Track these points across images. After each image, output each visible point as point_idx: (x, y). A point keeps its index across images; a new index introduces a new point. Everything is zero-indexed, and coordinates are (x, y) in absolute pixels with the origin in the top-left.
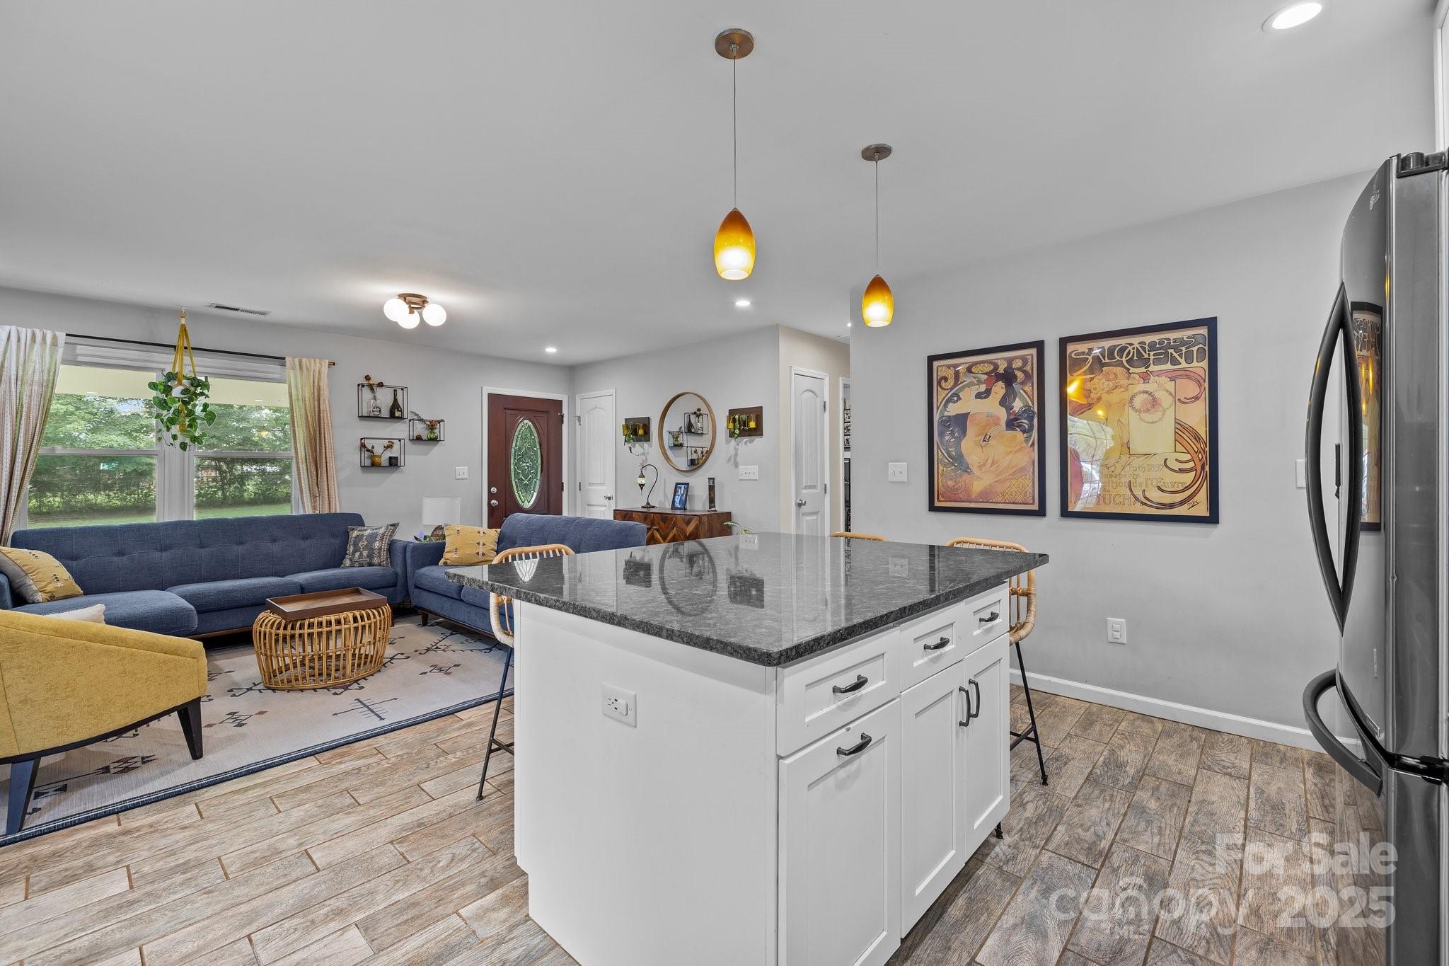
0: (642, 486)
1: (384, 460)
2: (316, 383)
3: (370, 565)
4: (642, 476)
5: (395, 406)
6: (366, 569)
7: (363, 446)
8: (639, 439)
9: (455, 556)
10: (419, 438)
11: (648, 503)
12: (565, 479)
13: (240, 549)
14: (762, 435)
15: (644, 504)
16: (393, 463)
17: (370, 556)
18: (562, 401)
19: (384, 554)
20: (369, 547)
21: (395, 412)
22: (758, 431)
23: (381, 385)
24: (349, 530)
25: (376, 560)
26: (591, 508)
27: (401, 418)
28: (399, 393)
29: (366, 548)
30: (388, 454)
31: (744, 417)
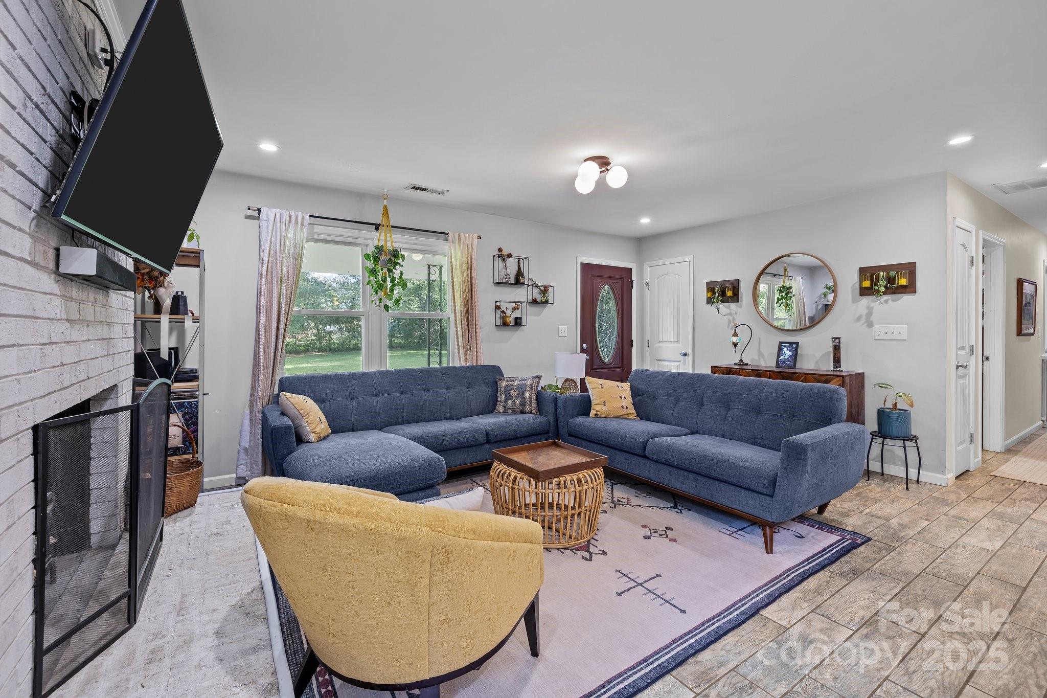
0: (735, 344)
1: (511, 321)
2: (470, 254)
3: (523, 412)
4: (736, 335)
5: (519, 274)
6: (520, 416)
7: (498, 308)
8: (725, 299)
9: (605, 408)
10: (535, 301)
11: (741, 360)
12: (634, 337)
13: (426, 395)
14: (915, 292)
15: (737, 361)
16: (518, 322)
17: (523, 404)
18: (631, 269)
19: (534, 403)
20: (521, 396)
21: (518, 280)
22: (910, 288)
23: (509, 256)
24: (497, 380)
25: (528, 409)
26: (661, 363)
27: (523, 284)
28: (521, 261)
29: (518, 397)
30: (514, 315)
31: (892, 274)
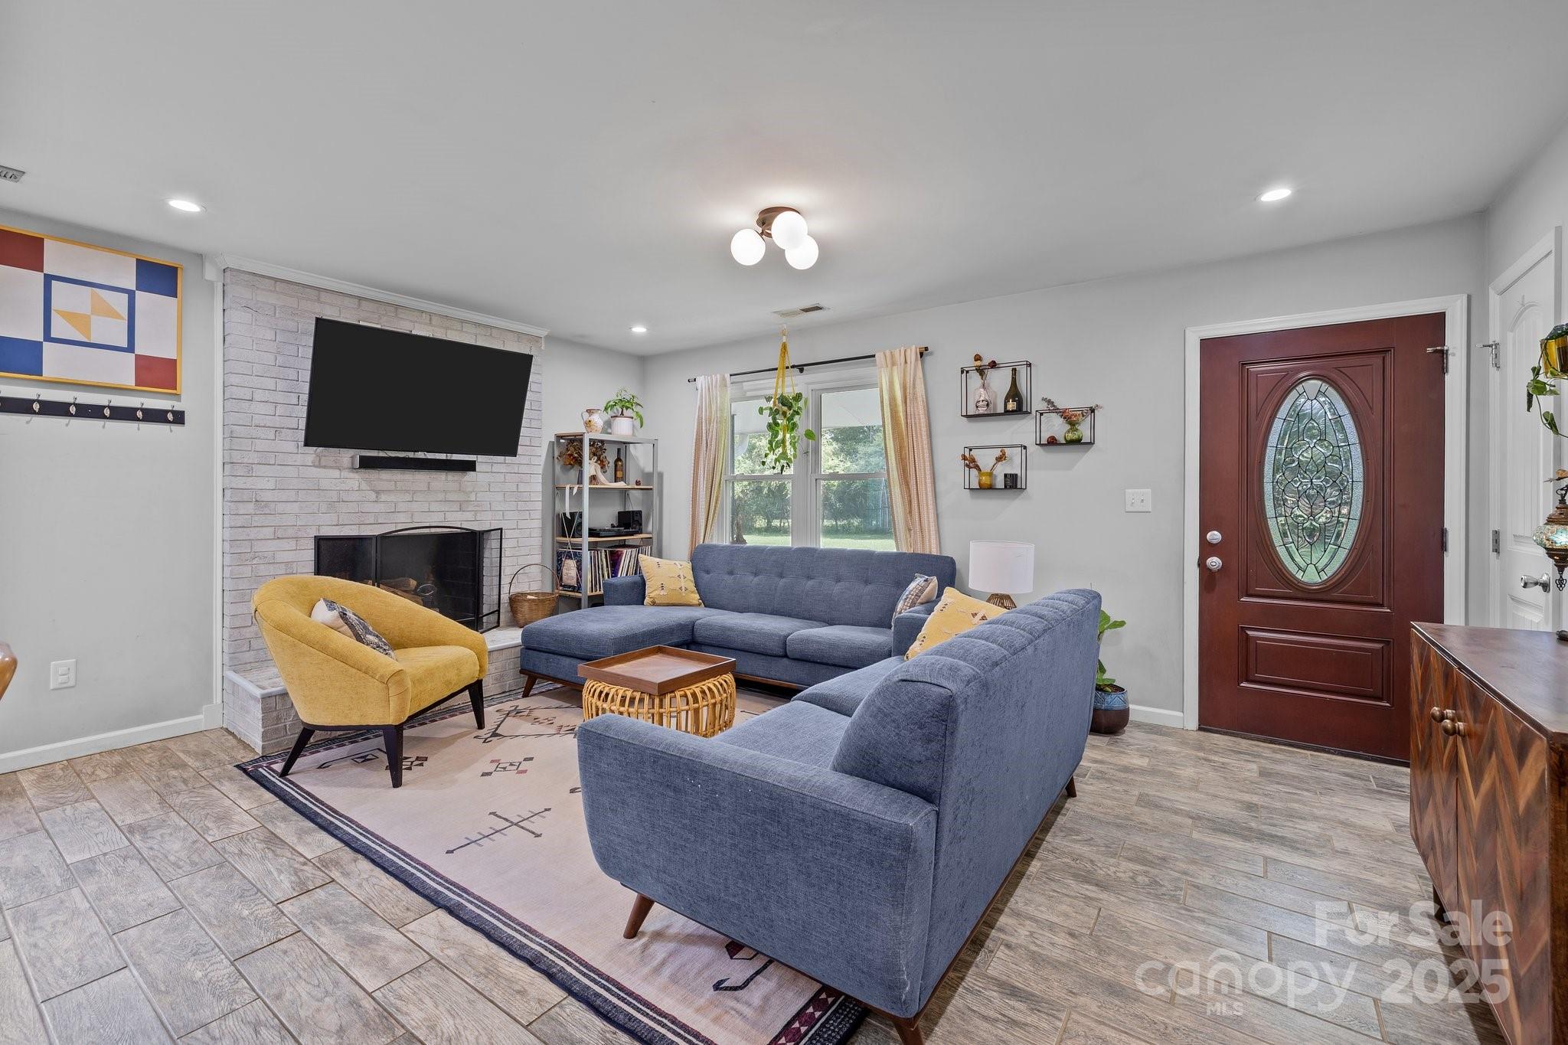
1: (998, 479)
5: (1014, 394)
7: (968, 459)
10: (1052, 442)
12: (1452, 521)
16: (1012, 482)
18: (1445, 316)
23: (993, 365)
27: (1022, 412)
30: (1001, 471)
